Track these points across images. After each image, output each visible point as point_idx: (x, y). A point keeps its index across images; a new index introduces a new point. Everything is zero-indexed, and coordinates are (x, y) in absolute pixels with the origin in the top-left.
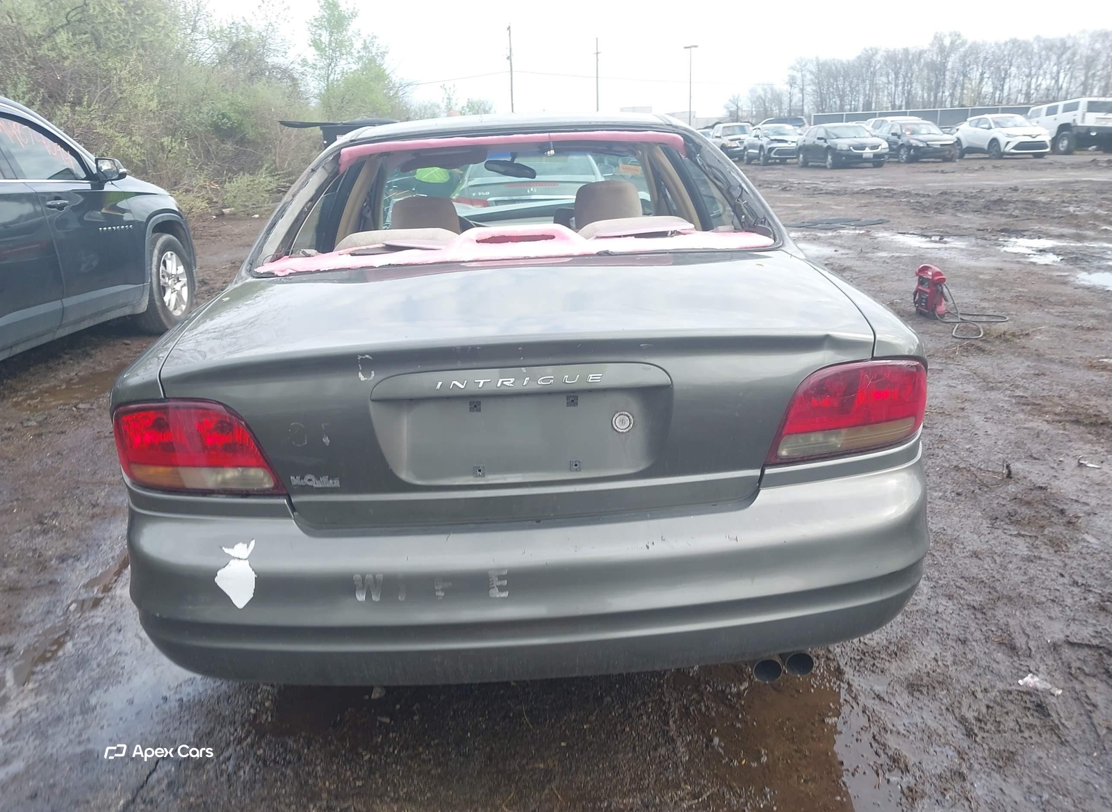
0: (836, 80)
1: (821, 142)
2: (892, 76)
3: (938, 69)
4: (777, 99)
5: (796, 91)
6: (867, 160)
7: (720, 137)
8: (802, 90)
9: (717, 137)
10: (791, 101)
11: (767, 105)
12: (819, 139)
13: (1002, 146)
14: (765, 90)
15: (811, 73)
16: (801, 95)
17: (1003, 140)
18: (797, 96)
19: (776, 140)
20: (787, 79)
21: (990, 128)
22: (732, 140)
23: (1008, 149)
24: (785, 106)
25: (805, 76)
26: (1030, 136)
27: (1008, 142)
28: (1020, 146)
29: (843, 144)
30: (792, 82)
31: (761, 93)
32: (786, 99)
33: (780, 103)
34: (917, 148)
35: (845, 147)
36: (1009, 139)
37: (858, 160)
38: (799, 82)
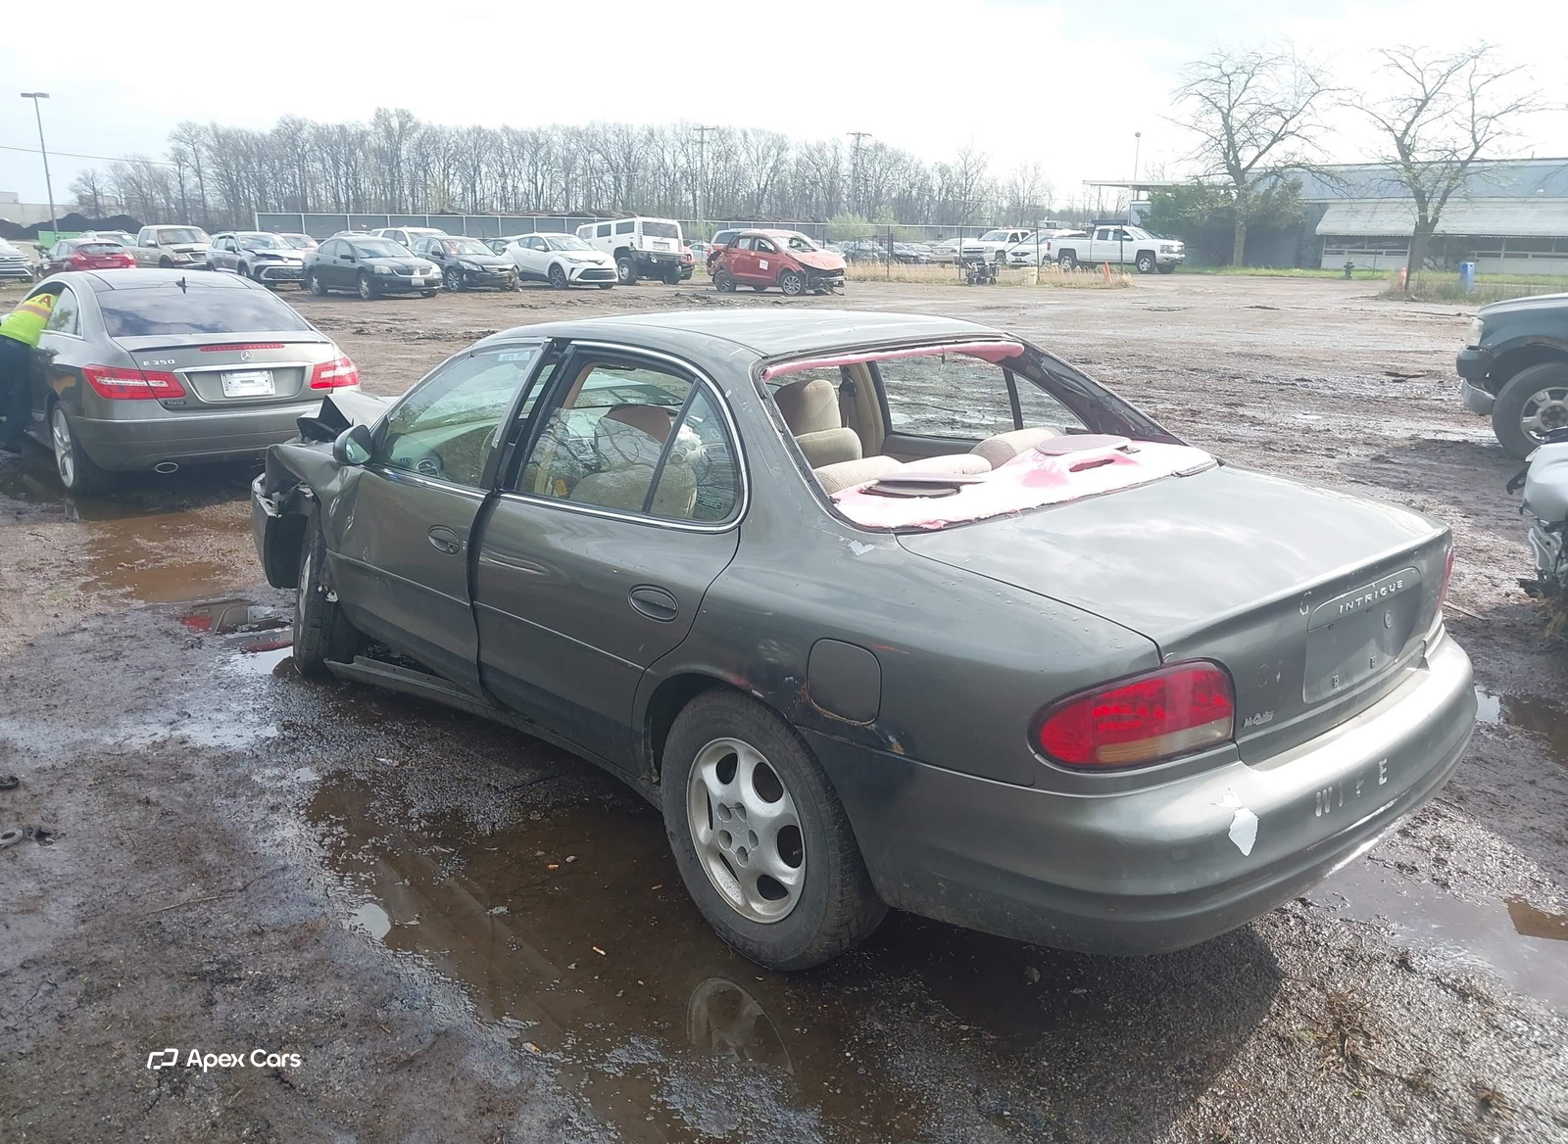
0: (248, 160)
1: (347, 263)
2: (329, 163)
3: (389, 158)
4: (160, 181)
5: (188, 172)
6: (416, 288)
7: (155, 246)
8: (198, 172)
9: (150, 245)
10: (182, 186)
11: (144, 190)
12: (343, 257)
13: (567, 274)
14: (137, 168)
15: (209, 147)
16: (197, 179)
17: (566, 266)
18: (192, 181)
19: (264, 255)
20: (171, 154)
21: (547, 250)
22: (178, 251)
23: (574, 277)
24: (175, 193)
25: (199, 151)
26: (596, 262)
27: (573, 269)
28: (586, 274)
29: (382, 266)
30: (180, 158)
31: (130, 170)
32: (174, 185)
33: (166, 189)
34: (470, 273)
35: (386, 270)
36: (573, 266)
37: (407, 289)
38: (191, 159)
